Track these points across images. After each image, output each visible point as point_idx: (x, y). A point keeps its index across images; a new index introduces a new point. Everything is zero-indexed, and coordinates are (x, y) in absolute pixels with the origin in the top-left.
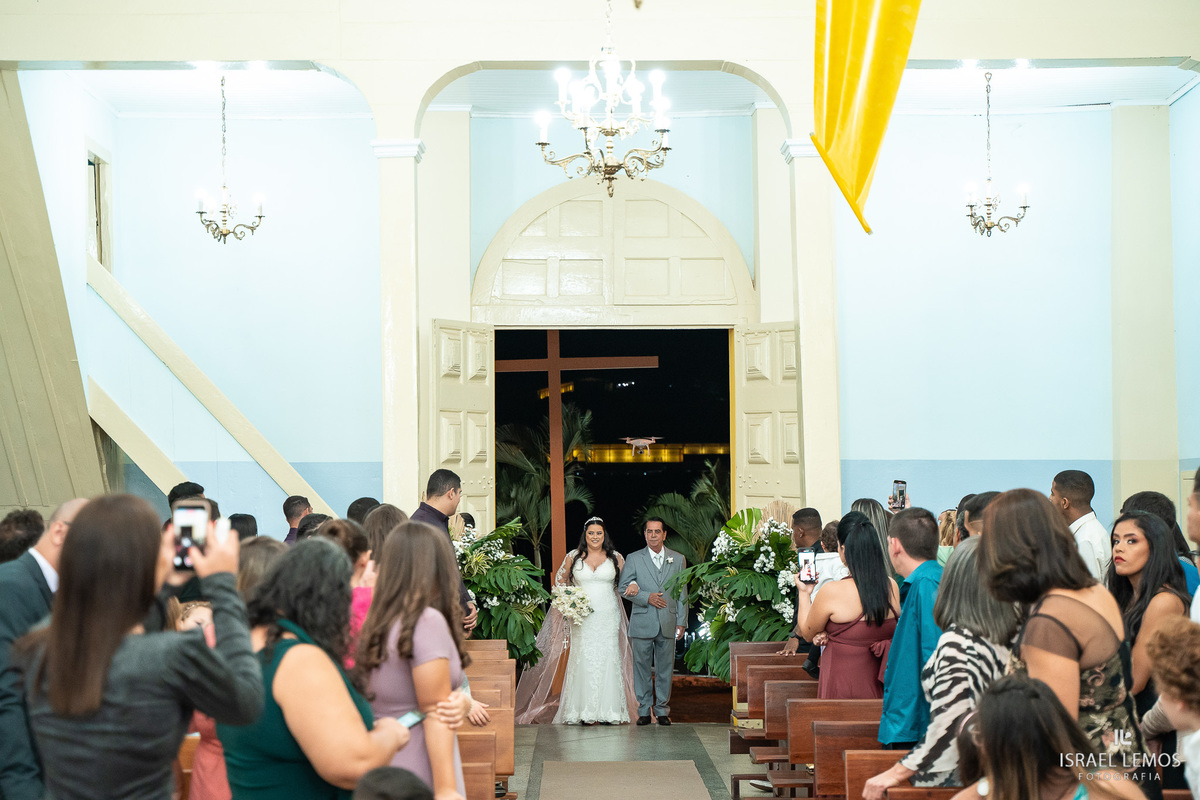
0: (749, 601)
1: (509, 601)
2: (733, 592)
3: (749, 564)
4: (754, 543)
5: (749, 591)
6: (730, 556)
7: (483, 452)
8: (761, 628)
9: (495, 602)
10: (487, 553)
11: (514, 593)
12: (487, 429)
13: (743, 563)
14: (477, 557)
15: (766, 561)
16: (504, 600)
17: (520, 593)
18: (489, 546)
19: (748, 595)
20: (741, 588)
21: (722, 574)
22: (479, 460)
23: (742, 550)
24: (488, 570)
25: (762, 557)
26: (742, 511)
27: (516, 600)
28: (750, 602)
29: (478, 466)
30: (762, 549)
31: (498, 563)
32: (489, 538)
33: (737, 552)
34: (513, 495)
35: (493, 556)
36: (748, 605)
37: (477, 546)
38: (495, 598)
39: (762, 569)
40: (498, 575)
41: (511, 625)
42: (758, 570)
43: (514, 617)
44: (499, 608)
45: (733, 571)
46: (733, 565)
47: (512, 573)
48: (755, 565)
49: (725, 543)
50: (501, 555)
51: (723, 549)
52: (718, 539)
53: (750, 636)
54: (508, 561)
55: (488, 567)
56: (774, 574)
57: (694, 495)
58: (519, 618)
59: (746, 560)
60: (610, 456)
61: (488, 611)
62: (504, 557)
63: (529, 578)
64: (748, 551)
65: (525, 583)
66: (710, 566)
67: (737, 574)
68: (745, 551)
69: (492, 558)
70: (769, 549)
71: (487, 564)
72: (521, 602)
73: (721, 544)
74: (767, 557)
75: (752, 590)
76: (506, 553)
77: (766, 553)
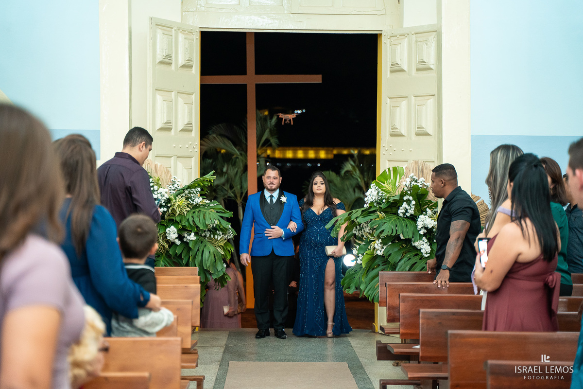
0: (394, 239)
1: (205, 236)
2: (381, 232)
3: (394, 211)
4: (398, 193)
5: (394, 231)
6: (379, 203)
7: (190, 124)
9: (192, 237)
10: (187, 199)
11: (208, 230)
12: (194, 106)
13: (389, 210)
14: (180, 202)
15: (408, 207)
16: (201, 235)
17: (214, 230)
18: (190, 193)
19: (394, 234)
20: (389, 227)
21: (372, 217)
22: (187, 130)
23: (388, 199)
24: (188, 211)
25: (405, 205)
26: (389, 169)
27: (210, 236)
28: (394, 240)
29: (186, 134)
30: (405, 198)
31: (197, 206)
32: (189, 187)
33: (384, 201)
34: (225, 170)
35: (193, 201)
36: (392, 242)
37: (180, 192)
38: (193, 234)
39: (404, 214)
40: (195, 215)
41: (206, 254)
42: (401, 215)
43: (209, 248)
44: (195, 242)
45: (382, 215)
46: (381, 210)
47: (207, 215)
48: (399, 211)
49: (375, 193)
50: (199, 200)
51: (374, 198)
52: (370, 190)
53: (394, 267)
54: (205, 205)
55: (188, 209)
56: (414, 218)
57: (343, 172)
58: (212, 249)
59: (392, 207)
60: (289, 154)
61: (187, 243)
62: (201, 202)
63: (221, 219)
64: (394, 200)
65: (217, 222)
66: (363, 211)
67: (384, 218)
68: (391, 200)
69: (192, 202)
70: (411, 198)
71: (188, 206)
72: (214, 237)
73: (372, 194)
74: (409, 205)
75: (397, 230)
76: (203, 199)
77: (408, 202)
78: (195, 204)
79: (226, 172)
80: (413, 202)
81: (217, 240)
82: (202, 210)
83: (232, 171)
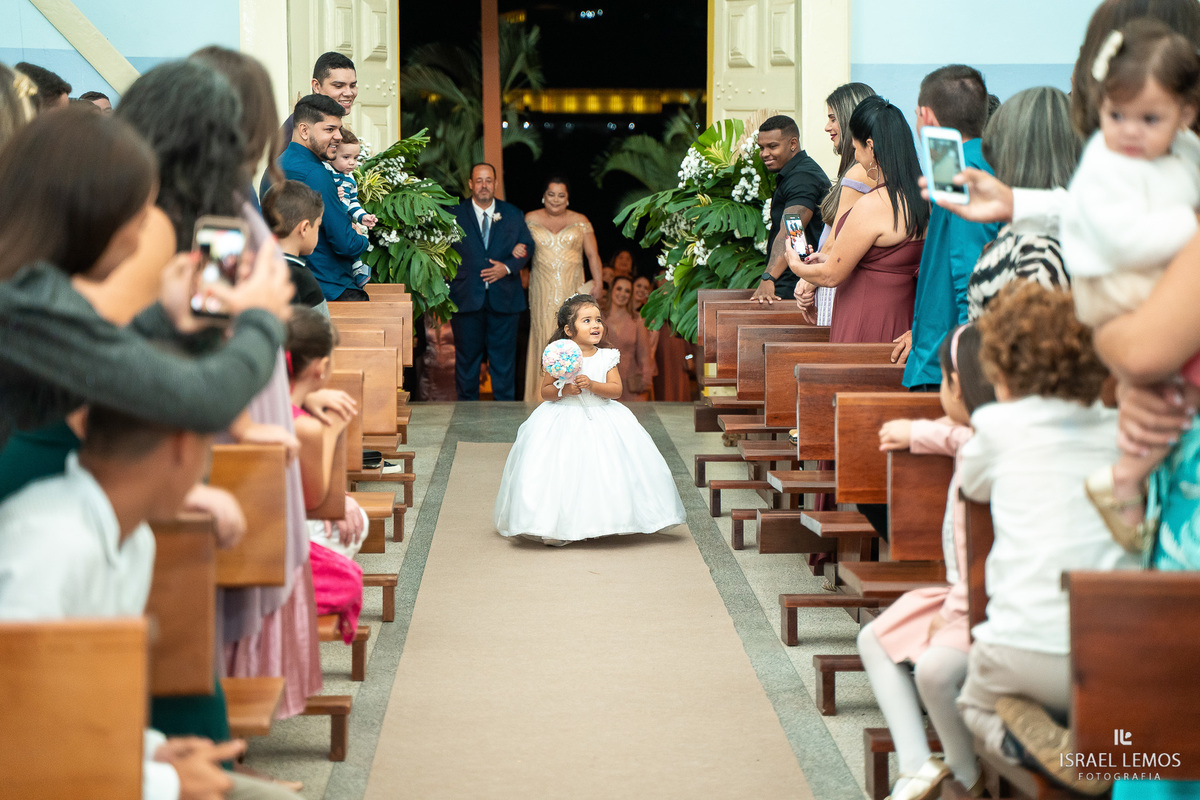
0: (724, 238)
1: (413, 238)
2: (704, 227)
3: (726, 193)
4: (733, 164)
5: (725, 226)
6: (701, 181)
7: (382, 48)
8: (738, 275)
9: (394, 237)
10: (383, 175)
11: (419, 227)
13: (718, 191)
14: (370, 179)
15: (748, 187)
16: (406, 236)
17: (428, 228)
18: (387, 166)
19: (724, 230)
20: (715, 221)
21: (690, 203)
22: (378, 57)
23: (717, 172)
24: (385, 196)
25: (743, 182)
26: (719, 123)
27: (422, 237)
28: (726, 240)
29: (375, 66)
30: (743, 171)
31: (398, 188)
32: (386, 155)
35: (392, 178)
36: (723, 244)
37: (370, 165)
38: (394, 232)
39: (743, 197)
40: (398, 203)
42: (737, 199)
43: (419, 258)
44: (399, 245)
45: (705, 199)
46: (703, 191)
47: (416, 200)
48: (734, 192)
49: (695, 164)
50: (402, 178)
51: (693, 172)
52: (686, 159)
53: (725, 284)
54: (412, 186)
55: (385, 192)
56: (758, 204)
58: (426, 259)
59: (722, 186)
60: (570, 104)
61: (385, 249)
62: (406, 180)
63: (440, 209)
64: (725, 174)
65: (433, 213)
66: (674, 194)
67: (709, 204)
68: (720, 175)
69: (391, 181)
70: (753, 171)
71: (384, 188)
72: (429, 239)
73: (691, 164)
74: (750, 182)
75: (729, 224)
76: (409, 175)
77: (749, 177)
78: (396, 183)
79: (443, 139)
80: (757, 178)
81: (434, 244)
82: (408, 193)
83: (454, 137)
